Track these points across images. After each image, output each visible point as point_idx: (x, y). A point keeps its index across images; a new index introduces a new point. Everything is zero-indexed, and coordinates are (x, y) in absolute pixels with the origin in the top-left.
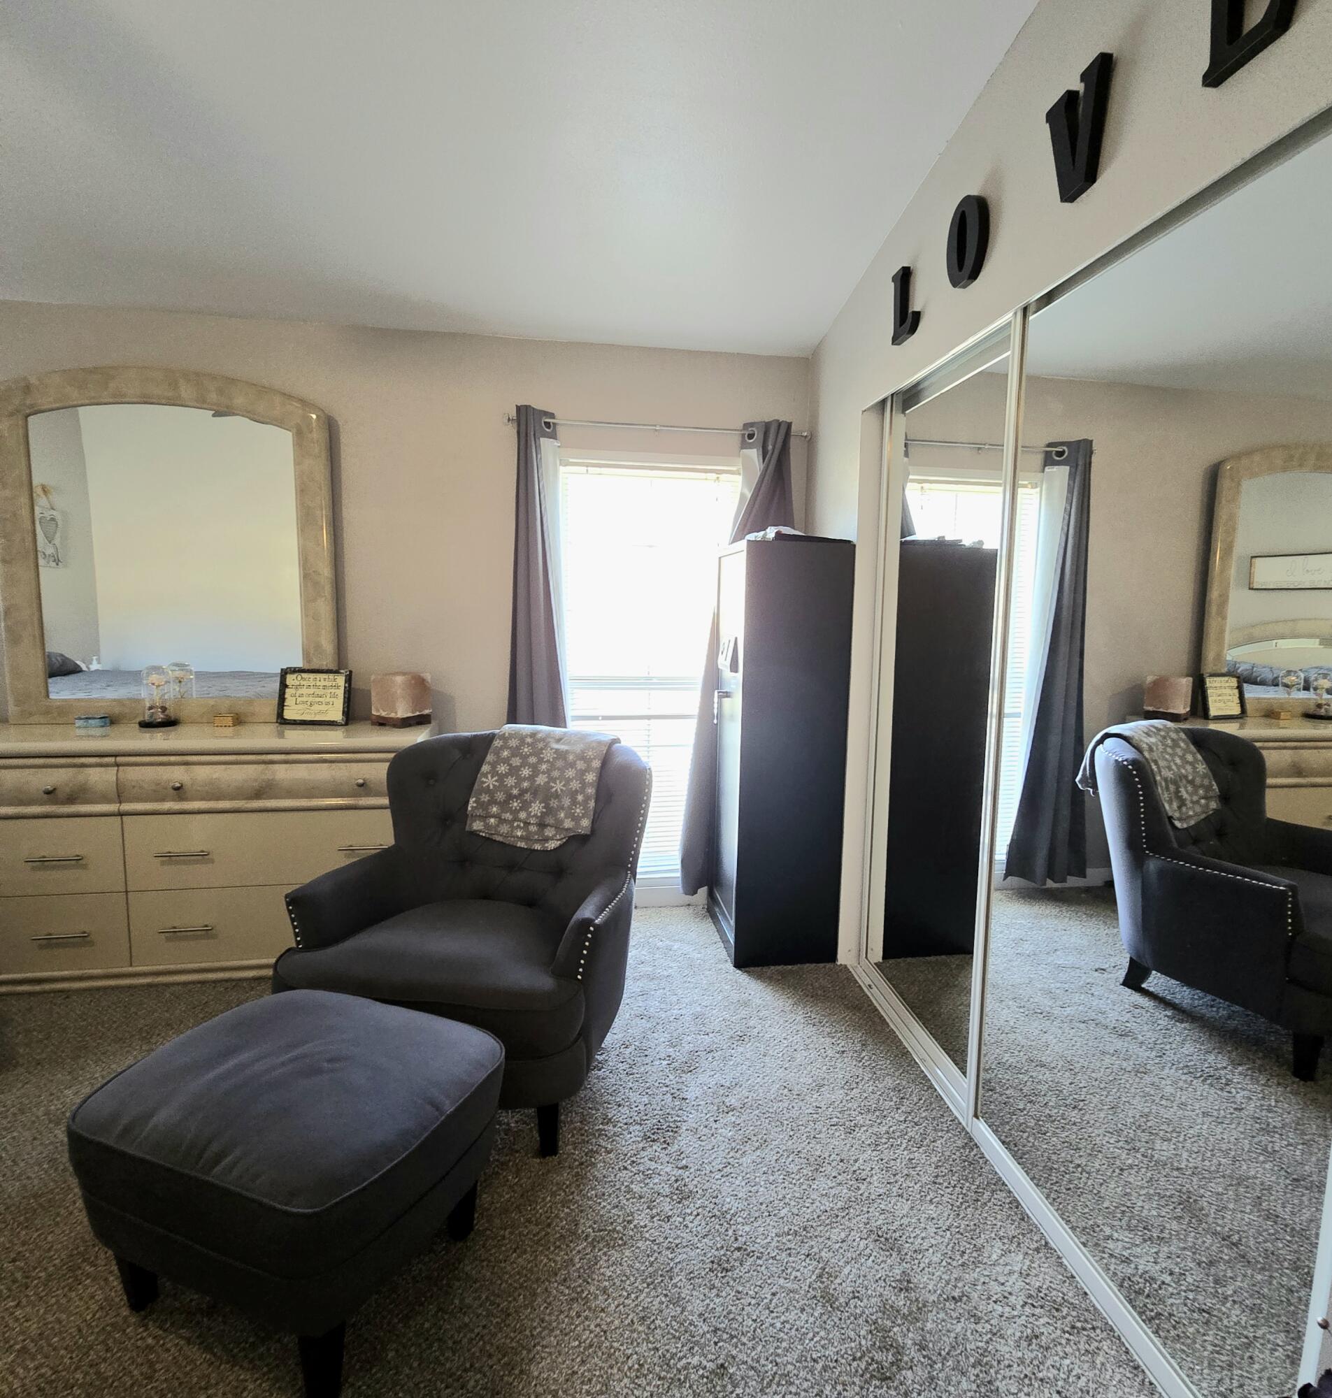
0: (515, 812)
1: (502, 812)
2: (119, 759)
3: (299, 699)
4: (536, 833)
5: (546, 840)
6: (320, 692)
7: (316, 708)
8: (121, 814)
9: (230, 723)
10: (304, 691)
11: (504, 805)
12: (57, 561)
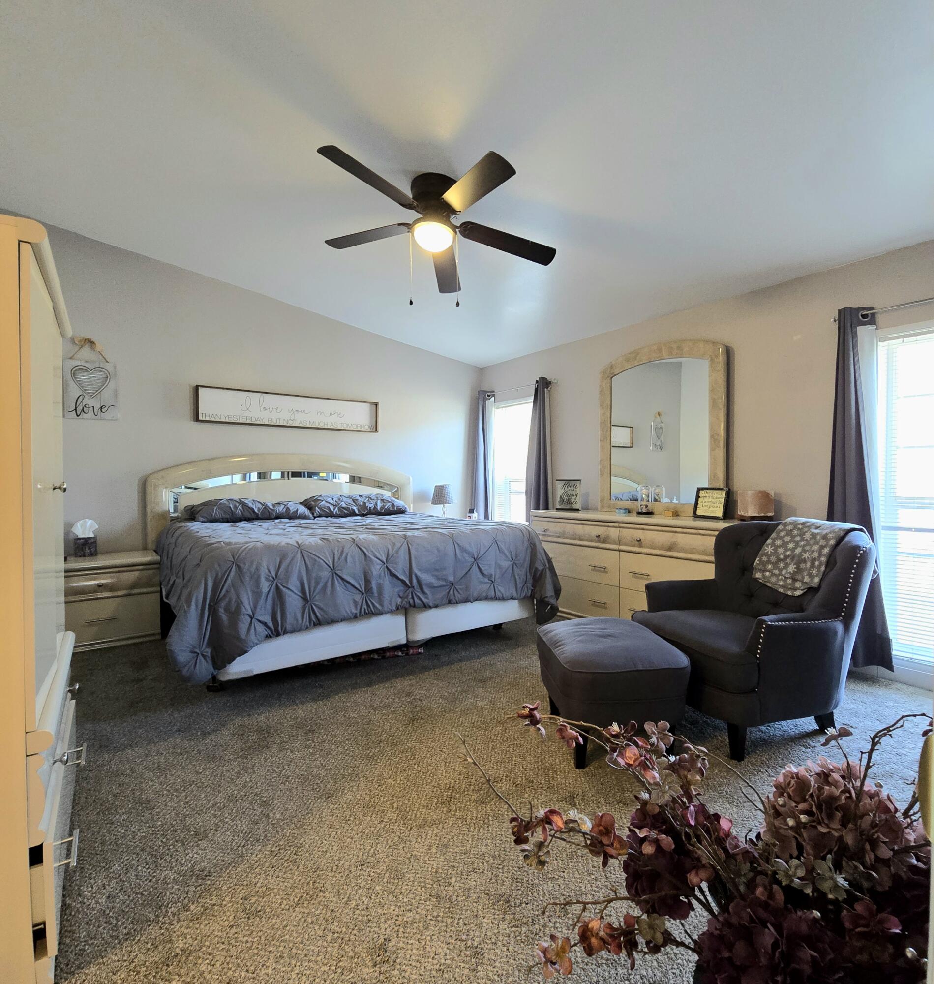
0: (780, 570)
1: (774, 569)
2: (621, 525)
3: (704, 504)
4: (790, 584)
5: (796, 589)
6: (713, 500)
7: (711, 509)
8: (620, 551)
9: (671, 515)
10: (707, 500)
11: (775, 565)
12: (661, 448)
